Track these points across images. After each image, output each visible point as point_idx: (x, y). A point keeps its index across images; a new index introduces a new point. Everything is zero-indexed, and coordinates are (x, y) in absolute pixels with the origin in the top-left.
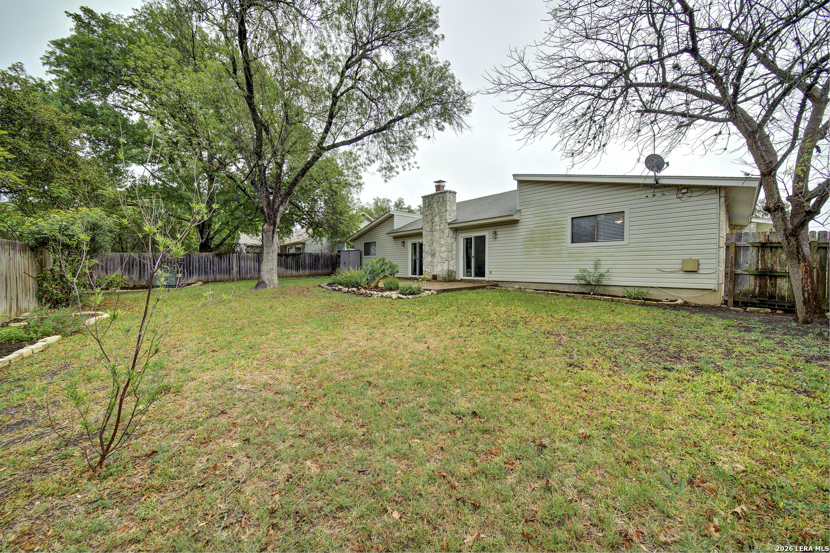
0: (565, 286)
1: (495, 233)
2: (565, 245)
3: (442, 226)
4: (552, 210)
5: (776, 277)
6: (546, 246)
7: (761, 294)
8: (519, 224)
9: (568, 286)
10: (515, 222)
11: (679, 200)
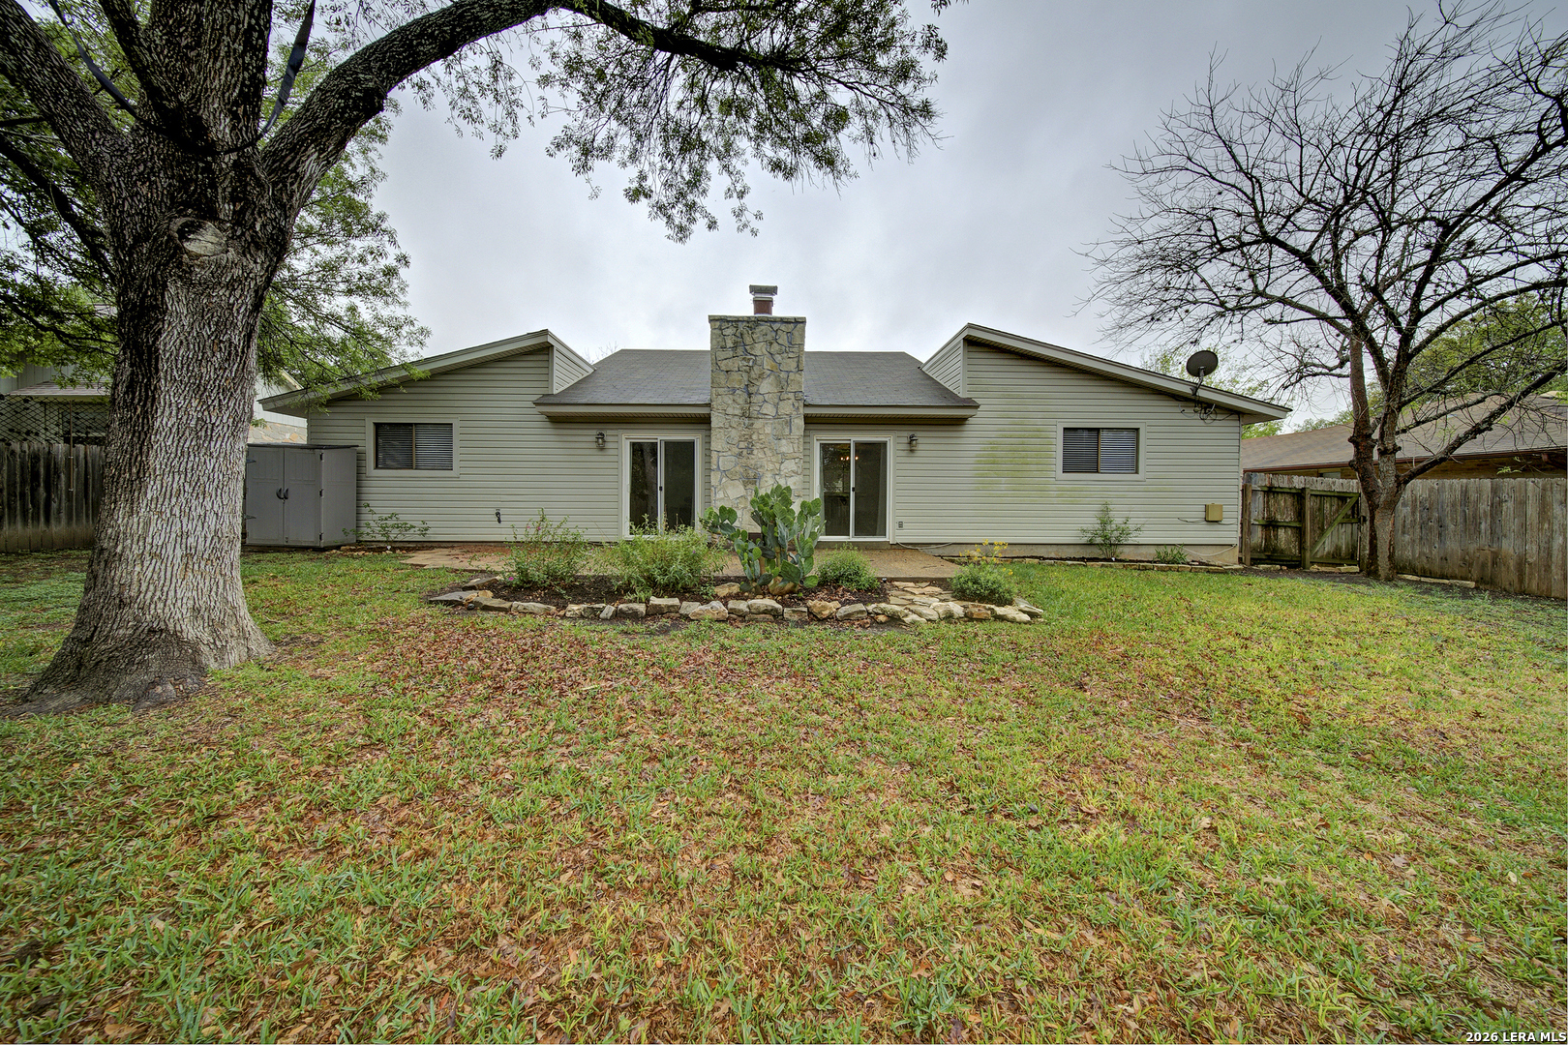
0: (1050, 548)
1: (912, 439)
2: (1053, 474)
3: (786, 408)
4: (1031, 408)
5: (1278, 527)
6: (1019, 474)
7: (1266, 548)
8: (966, 428)
9: (1055, 548)
10: (958, 422)
11: (1201, 423)
